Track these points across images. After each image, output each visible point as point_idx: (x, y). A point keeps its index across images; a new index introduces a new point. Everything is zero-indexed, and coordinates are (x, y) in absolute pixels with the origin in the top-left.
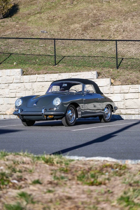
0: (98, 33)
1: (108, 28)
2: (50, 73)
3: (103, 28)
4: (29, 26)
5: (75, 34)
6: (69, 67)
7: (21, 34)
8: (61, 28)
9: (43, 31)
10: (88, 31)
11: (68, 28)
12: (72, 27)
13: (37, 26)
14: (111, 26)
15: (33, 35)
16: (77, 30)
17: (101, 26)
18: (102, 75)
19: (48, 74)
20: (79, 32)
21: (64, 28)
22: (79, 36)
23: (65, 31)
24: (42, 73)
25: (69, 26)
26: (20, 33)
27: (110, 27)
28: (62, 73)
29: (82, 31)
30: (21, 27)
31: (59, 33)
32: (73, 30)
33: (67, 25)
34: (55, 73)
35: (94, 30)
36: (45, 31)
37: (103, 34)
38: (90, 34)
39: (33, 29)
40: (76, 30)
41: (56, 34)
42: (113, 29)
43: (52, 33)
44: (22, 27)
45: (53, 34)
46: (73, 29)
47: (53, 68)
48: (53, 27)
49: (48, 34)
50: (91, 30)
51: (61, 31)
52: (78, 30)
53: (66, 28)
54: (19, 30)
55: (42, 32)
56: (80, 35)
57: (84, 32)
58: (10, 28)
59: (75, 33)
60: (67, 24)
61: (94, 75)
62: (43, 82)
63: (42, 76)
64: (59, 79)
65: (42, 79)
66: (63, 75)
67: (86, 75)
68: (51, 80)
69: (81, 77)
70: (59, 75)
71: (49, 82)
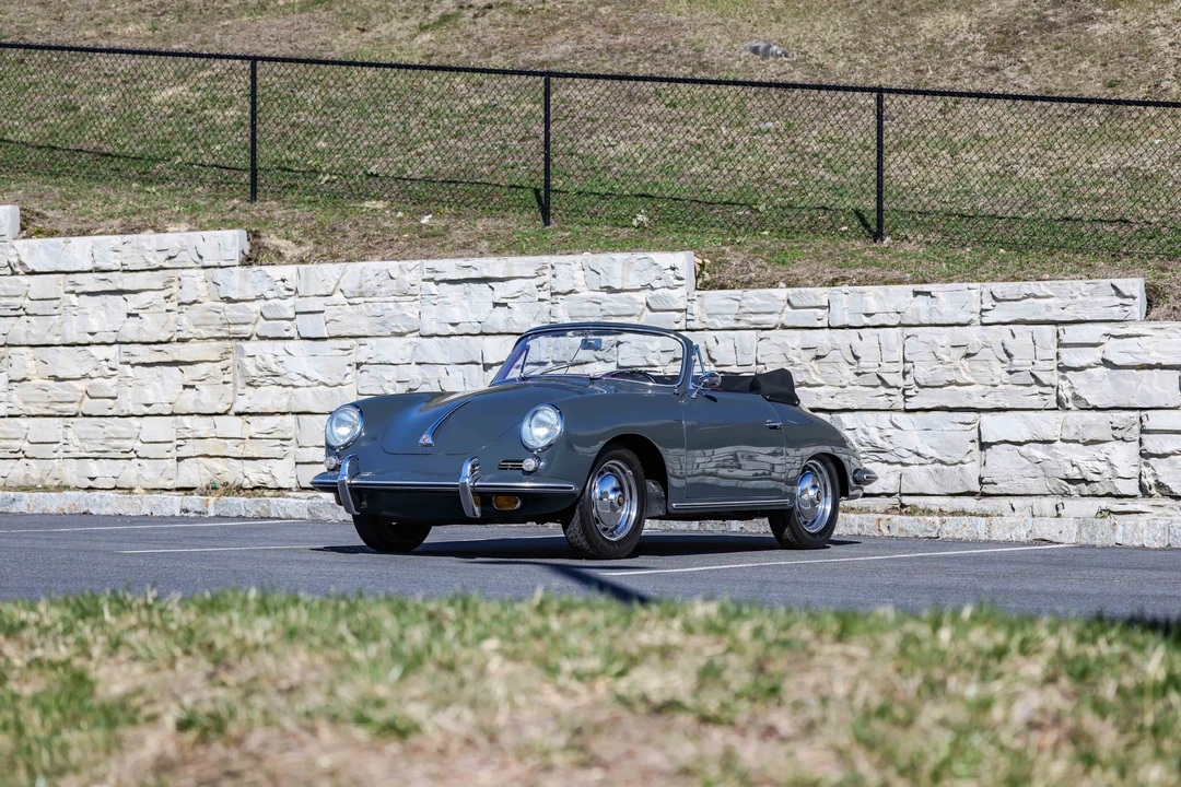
0: (1083, 66)
1: (1142, 43)
2: (859, 283)
3: (1105, 37)
4: (675, 18)
5: (953, 69)
6: (959, 252)
7: (631, 58)
8: (864, 30)
9: (762, 45)
10: (1028, 55)
11: (902, 36)
12: (927, 26)
13: (721, 15)
14: (1154, 27)
15: (703, 66)
16: (956, 46)
17: (1097, 26)
18: (1171, 298)
19: (845, 288)
20: (969, 58)
21: (882, 35)
22: (974, 79)
23: (891, 49)
24: (810, 282)
25: (910, 20)
26: (626, 49)
27: (1153, 32)
28: (933, 281)
29: (992, 49)
30: (628, 18)
31: (853, 57)
32: (933, 46)
33: (893, 13)
34: (892, 282)
35: (1057, 48)
36: (775, 48)
37: (1116, 75)
38: (1038, 69)
39: (700, 34)
40: (953, 43)
41: (841, 64)
42: (1171, 44)
43: (814, 61)
44: (632, 21)
45: (820, 66)
46: (933, 40)
47: (869, 254)
48: (819, 26)
49: (793, 64)
50: (1041, 49)
51: (864, 47)
52: (963, 44)
53: (894, 34)
54: (621, 39)
55: (755, 50)
56: (981, 71)
57: (1000, 56)
58: (567, 23)
59: (949, 64)
60: (894, 8)
61: (1125, 301)
62: (823, 328)
63: (815, 297)
64: (918, 315)
65: (815, 314)
66: (939, 295)
67: (1080, 298)
68: (867, 321)
69: (1048, 308)
70: (916, 293)
71: (859, 330)
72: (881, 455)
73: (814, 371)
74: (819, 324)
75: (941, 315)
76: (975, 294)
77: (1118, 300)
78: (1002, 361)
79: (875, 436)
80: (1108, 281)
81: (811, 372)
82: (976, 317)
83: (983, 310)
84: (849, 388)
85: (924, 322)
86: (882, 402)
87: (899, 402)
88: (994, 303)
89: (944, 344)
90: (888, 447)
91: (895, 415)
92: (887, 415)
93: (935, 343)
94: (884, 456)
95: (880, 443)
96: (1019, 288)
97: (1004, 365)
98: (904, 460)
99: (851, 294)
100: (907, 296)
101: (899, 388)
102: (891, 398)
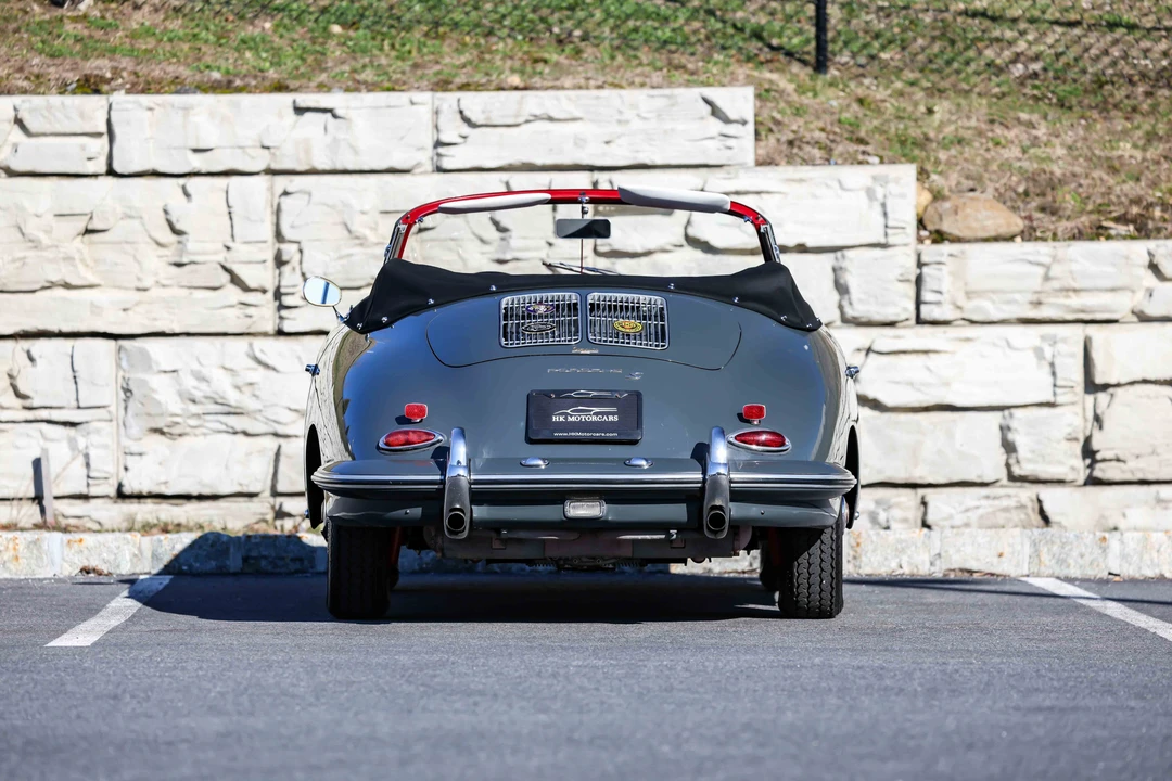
61: (731, 129)
62: (95, 175)
63: (82, 115)
64: (308, 151)
65: (83, 148)
66: (352, 114)
67: (636, 124)
68: (197, 162)
69: (579, 142)
70: (299, 111)
71: (181, 181)
72: (233, 421)
73: (83, 260)
74: (90, 168)
75: (356, 151)
76: (424, 113)
77: (716, 126)
78: (482, 241)
79: (223, 385)
80: (696, 92)
81: (77, 261)
82: (425, 157)
83: (439, 144)
84: (155, 292)
85: (320, 167)
86: (232, 320)
87: (266, 317)
88: (466, 130)
89: (366, 208)
90: (250, 404)
91: (258, 343)
92: (243, 343)
93: (347, 205)
94: (237, 423)
95: (233, 397)
96: (520, 103)
97: (486, 248)
98: (281, 430)
99: (158, 110)
100: (280, 116)
101: (264, 291)
102: (251, 311)
